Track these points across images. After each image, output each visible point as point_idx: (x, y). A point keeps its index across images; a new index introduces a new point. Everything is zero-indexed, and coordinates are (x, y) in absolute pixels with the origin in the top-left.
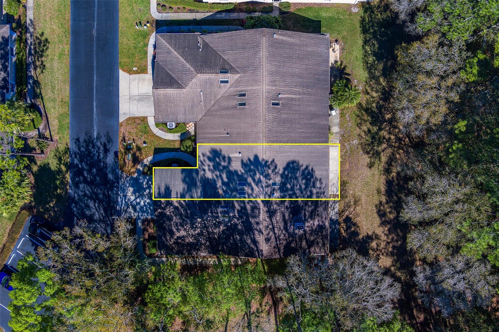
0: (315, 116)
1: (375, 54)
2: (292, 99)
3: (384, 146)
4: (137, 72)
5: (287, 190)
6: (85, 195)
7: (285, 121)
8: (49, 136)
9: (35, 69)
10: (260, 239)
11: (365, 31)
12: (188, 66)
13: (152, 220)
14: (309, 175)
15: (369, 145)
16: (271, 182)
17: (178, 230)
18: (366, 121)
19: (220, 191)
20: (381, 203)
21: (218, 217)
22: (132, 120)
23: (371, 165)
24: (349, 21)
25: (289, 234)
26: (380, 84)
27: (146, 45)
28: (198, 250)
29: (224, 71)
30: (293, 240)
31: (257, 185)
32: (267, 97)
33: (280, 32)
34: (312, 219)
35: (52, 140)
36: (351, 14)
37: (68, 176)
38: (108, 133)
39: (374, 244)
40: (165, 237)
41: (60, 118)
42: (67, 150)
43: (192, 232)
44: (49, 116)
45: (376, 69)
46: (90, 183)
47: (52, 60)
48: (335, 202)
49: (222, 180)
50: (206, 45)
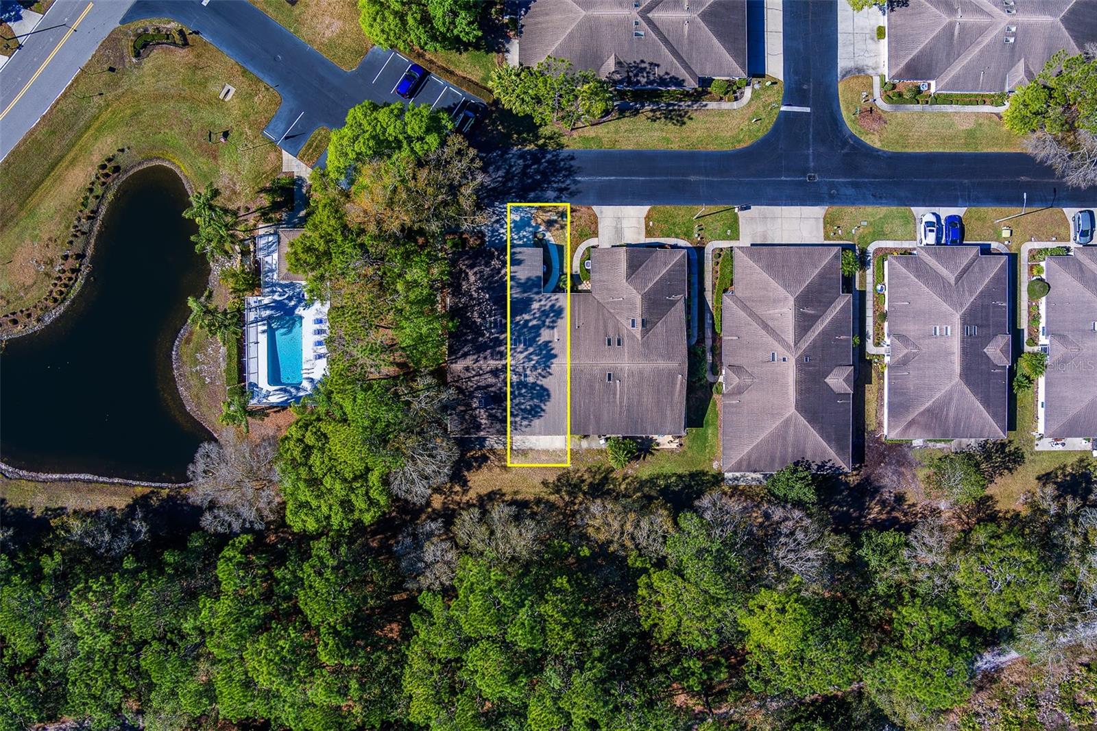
0: (598, 420)
1: (667, 487)
2: (615, 394)
3: (567, 498)
4: (647, 226)
5: (519, 389)
6: (511, 166)
7: (591, 387)
8: (576, 126)
9: (652, 111)
10: (469, 361)
11: (692, 475)
12: (650, 285)
13: (483, 242)
14: (535, 412)
15: (568, 481)
16: (528, 372)
17: (475, 274)
18: (594, 477)
19: (518, 318)
20: (504, 495)
21: (490, 316)
22: (594, 221)
23: (545, 483)
24: (702, 458)
25: (473, 392)
26: (634, 493)
27: (677, 237)
28: (453, 295)
29: (644, 323)
30: (465, 396)
31: (526, 357)
32: (617, 368)
33: (685, 382)
34: (488, 416)
35: (572, 129)
36: (711, 460)
37: (531, 147)
38: (580, 192)
39: (457, 488)
40: (467, 259)
41: (597, 139)
42: (561, 146)
43: (473, 288)
44: (599, 126)
45: (651, 488)
46: (524, 173)
47: (662, 130)
48: (505, 444)
49: (531, 320)
50: (673, 303)
